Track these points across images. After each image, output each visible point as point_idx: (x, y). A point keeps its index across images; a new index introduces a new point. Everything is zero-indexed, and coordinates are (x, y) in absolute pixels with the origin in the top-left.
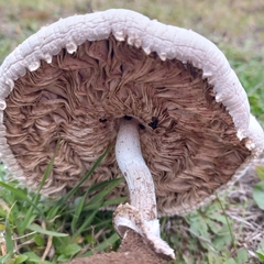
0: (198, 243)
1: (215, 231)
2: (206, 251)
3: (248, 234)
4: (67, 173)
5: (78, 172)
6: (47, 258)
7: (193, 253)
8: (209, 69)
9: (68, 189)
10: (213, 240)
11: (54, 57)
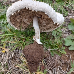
0: (54, 37)
1: (57, 34)
2: (55, 38)
3: (65, 34)
4: (25, 27)
5: (27, 26)
6: (24, 41)
7: (52, 38)
8: (46, 13)
9: (26, 29)
10: (57, 36)
11: (16, 12)
